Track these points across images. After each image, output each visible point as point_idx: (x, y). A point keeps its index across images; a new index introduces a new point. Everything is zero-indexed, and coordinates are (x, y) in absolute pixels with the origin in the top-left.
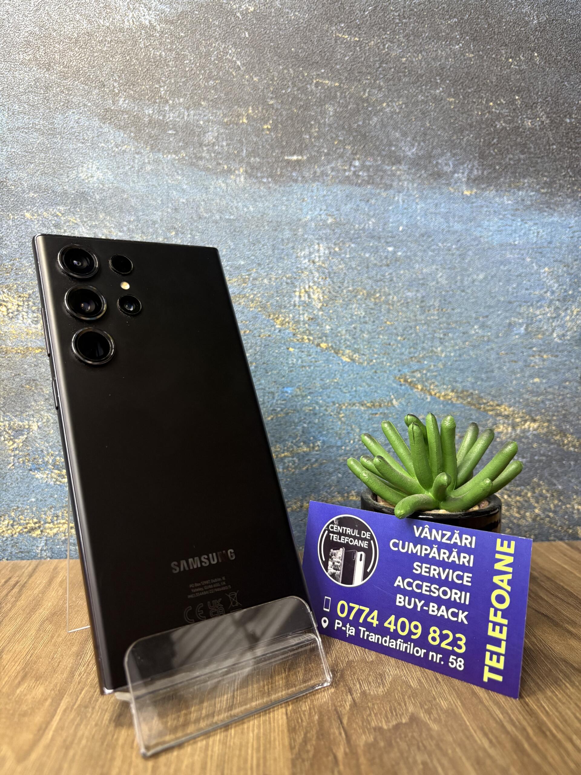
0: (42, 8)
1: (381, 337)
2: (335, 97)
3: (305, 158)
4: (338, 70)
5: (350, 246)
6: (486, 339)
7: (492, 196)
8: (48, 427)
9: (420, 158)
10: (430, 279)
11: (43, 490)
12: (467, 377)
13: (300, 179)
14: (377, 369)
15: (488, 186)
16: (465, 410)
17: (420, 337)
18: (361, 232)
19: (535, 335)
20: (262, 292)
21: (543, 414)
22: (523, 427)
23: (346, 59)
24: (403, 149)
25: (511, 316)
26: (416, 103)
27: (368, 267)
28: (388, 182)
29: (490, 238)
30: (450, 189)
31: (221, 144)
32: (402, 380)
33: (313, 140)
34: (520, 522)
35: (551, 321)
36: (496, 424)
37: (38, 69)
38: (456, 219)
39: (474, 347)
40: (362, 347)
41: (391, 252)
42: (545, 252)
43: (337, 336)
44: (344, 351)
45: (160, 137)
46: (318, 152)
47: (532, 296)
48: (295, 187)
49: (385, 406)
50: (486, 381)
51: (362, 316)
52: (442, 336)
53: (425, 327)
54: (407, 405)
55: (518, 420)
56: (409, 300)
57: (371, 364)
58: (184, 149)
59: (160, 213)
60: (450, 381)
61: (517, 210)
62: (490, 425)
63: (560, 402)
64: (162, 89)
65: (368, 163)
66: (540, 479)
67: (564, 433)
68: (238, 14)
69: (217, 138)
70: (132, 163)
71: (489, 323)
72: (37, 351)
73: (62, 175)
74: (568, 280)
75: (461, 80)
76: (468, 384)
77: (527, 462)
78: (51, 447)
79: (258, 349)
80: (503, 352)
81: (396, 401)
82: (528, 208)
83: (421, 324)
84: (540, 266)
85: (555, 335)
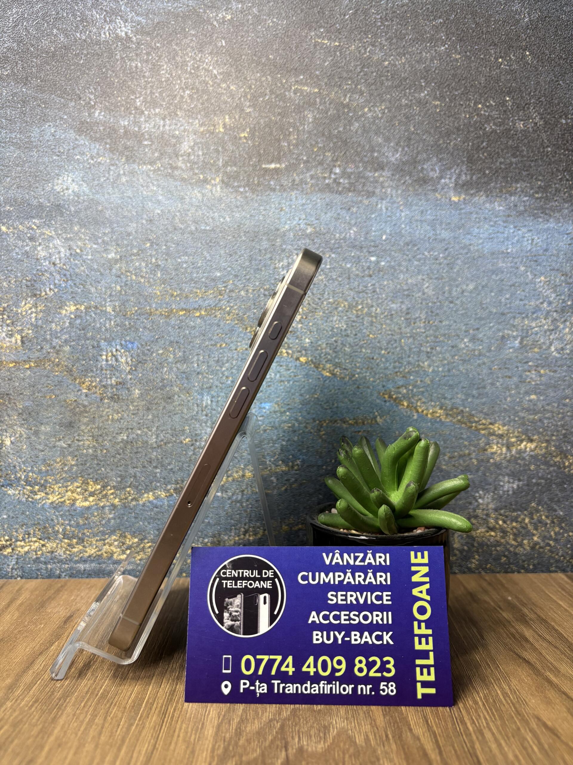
0: (21, 24)
1: (364, 350)
2: (315, 103)
3: (283, 166)
4: (317, 76)
5: (330, 256)
6: (477, 353)
7: (482, 202)
8: (21, 443)
9: (404, 163)
10: (415, 290)
11: (14, 507)
12: (457, 393)
13: (278, 187)
14: (360, 384)
15: (477, 192)
16: (455, 428)
17: (405, 351)
18: (342, 241)
19: (530, 349)
20: (238, 304)
21: (541, 433)
22: (519, 448)
23: (326, 64)
24: (386, 154)
25: (504, 329)
26: (399, 108)
27: (349, 278)
28: (371, 189)
29: (480, 246)
30: (437, 195)
31: (196, 153)
32: (386, 396)
33: (292, 147)
34: (517, 551)
35: (548, 333)
36: (489, 444)
37: (15, 84)
38: (443, 226)
39: (464, 361)
40: (343, 361)
41: (374, 262)
42: (541, 260)
43: (318, 350)
44: (324, 366)
45: (135, 148)
46: (296, 159)
47: (527, 306)
48: (273, 195)
49: (368, 423)
50: (477, 398)
51: (343, 328)
52: (429, 350)
53: (411, 340)
54: (392, 423)
55: (513, 440)
56: (393, 312)
57: (353, 379)
58: (159, 159)
59: (135, 225)
60: (438, 398)
61: (509, 216)
62: (482, 445)
63: (559, 421)
64: (138, 100)
65: (349, 170)
66: (538, 505)
67: (564, 454)
68: (215, 23)
69: (192, 148)
70: (107, 175)
71: (480, 336)
72: (11, 365)
73: (37, 188)
74: (566, 290)
75: (447, 83)
76: (458, 401)
77: (523, 485)
78: (24, 463)
79: (234, 362)
80: (496, 367)
81: (381, 418)
82: (521, 214)
83: (407, 337)
84: (535, 275)
85: (553, 349)
